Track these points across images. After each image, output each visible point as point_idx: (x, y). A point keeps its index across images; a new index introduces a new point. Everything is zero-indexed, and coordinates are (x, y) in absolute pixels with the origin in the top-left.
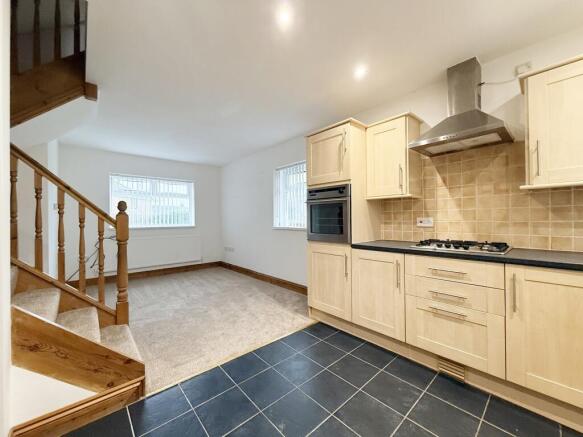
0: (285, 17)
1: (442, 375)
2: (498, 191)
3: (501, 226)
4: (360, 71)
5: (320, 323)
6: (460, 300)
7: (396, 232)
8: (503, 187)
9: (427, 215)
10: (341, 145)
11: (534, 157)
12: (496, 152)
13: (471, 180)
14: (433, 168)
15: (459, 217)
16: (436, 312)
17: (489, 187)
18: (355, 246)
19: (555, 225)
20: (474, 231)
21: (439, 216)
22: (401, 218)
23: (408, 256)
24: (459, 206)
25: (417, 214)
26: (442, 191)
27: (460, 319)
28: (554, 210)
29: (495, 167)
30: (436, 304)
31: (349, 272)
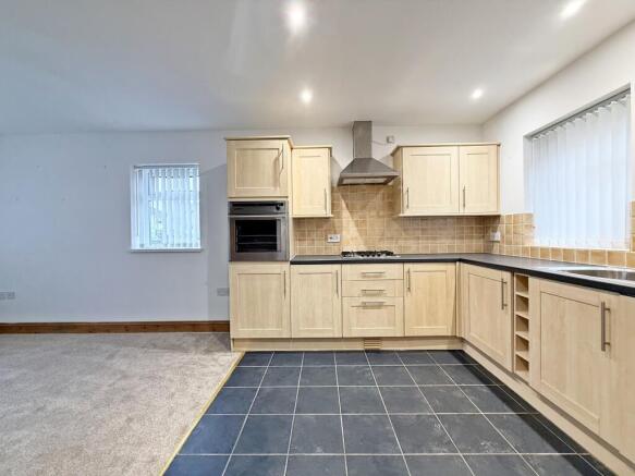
0: (297, 17)
1: (367, 351)
2: (379, 217)
3: (381, 239)
4: (307, 96)
5: (247, 353)
6: (380, 292)
7: (310, 248)
8: (381, 213)
9: (335, 233)
10: (277, 159)
11: (406, 197)
12: (379, 190)
13: (363, 207)
14: (339, 194)
15: (356, 234)
16: (365, 306)
17: (373, 213)
18: (292, 263)
19: (405, 239)
20: (366, 244)
21: (344, 233)
22: (314, 236)
23: (344, 266)
24: (357, 226)
25: (328, 231)
26: (346, 214)
27: (380, 306)
28: (405, 230)
29: (378, 199)
30: (365, 299)
31: (287, 289)
